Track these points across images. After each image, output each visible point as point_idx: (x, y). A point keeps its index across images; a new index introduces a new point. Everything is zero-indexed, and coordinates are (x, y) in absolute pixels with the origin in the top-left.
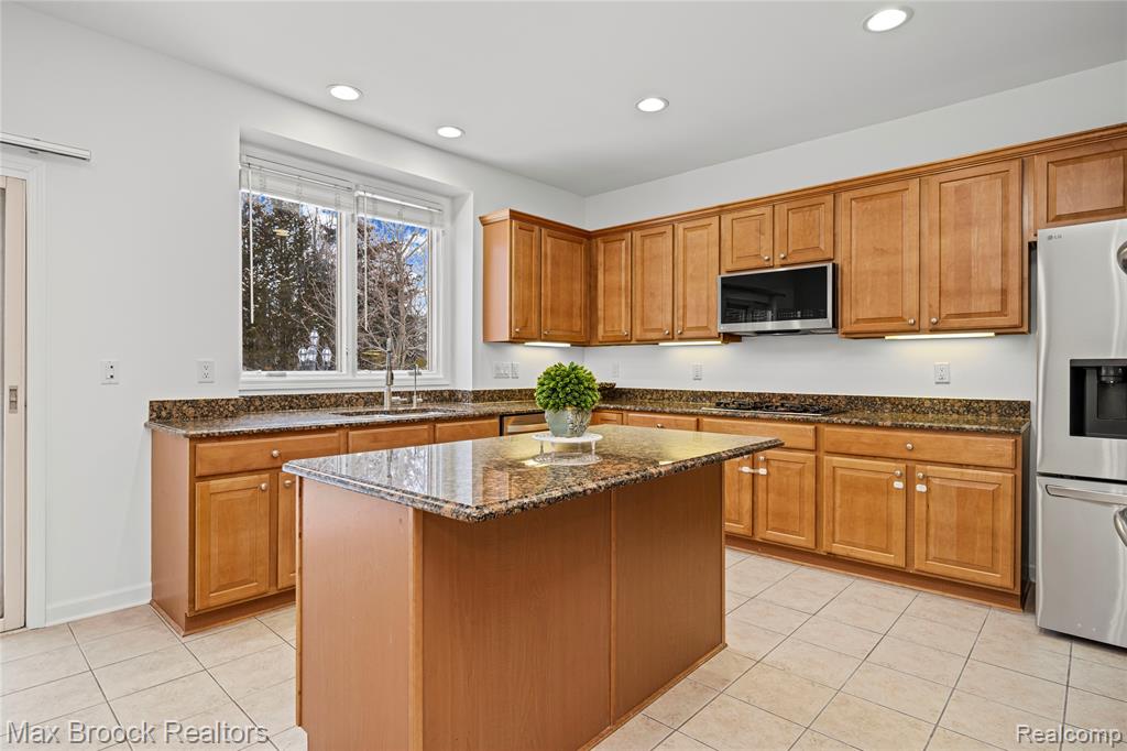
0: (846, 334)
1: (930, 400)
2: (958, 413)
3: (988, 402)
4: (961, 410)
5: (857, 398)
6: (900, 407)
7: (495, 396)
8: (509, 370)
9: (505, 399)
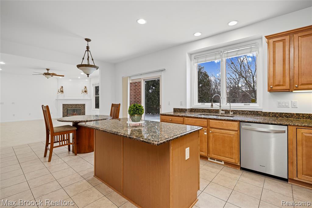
7: (277, 115)
8: (288, 104)
9: (285, 117)
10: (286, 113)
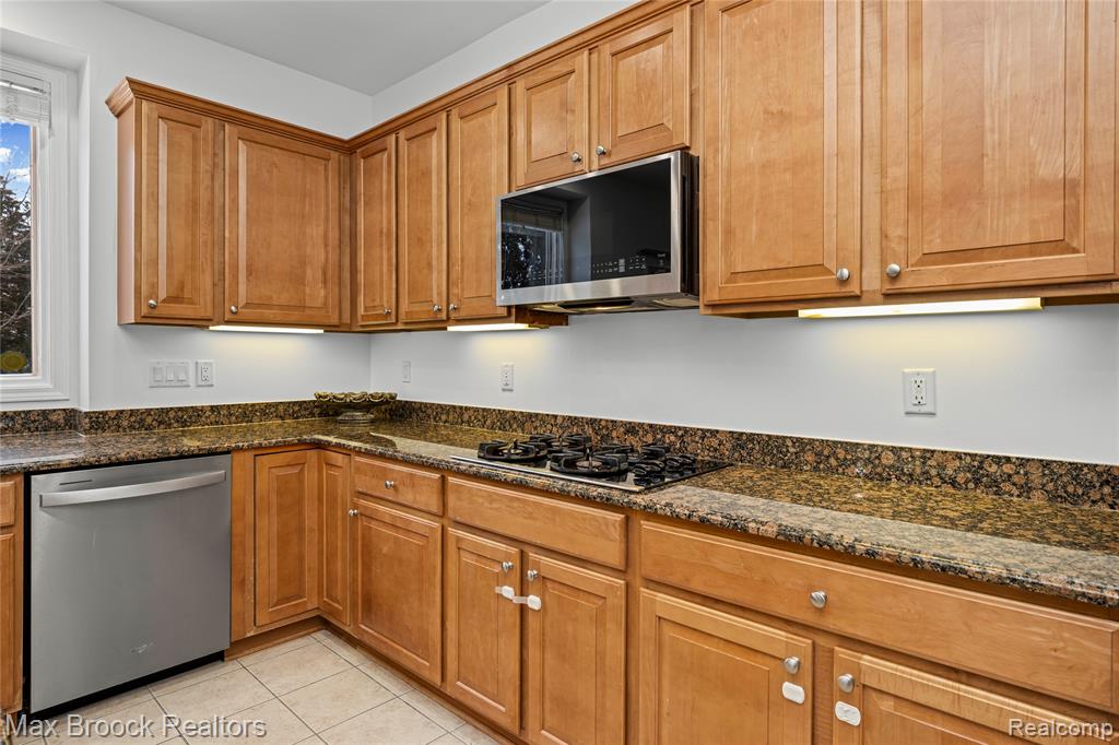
0: (713, 306)
1: (893, 449)
2: (953, 483)
3: (1023, 462)
4: (961, 478)
5: (751, 437)
6: (833, 461)
7: (149, 420)
8: (187, 373)
9: (175, 425)
10: (180, 409)
